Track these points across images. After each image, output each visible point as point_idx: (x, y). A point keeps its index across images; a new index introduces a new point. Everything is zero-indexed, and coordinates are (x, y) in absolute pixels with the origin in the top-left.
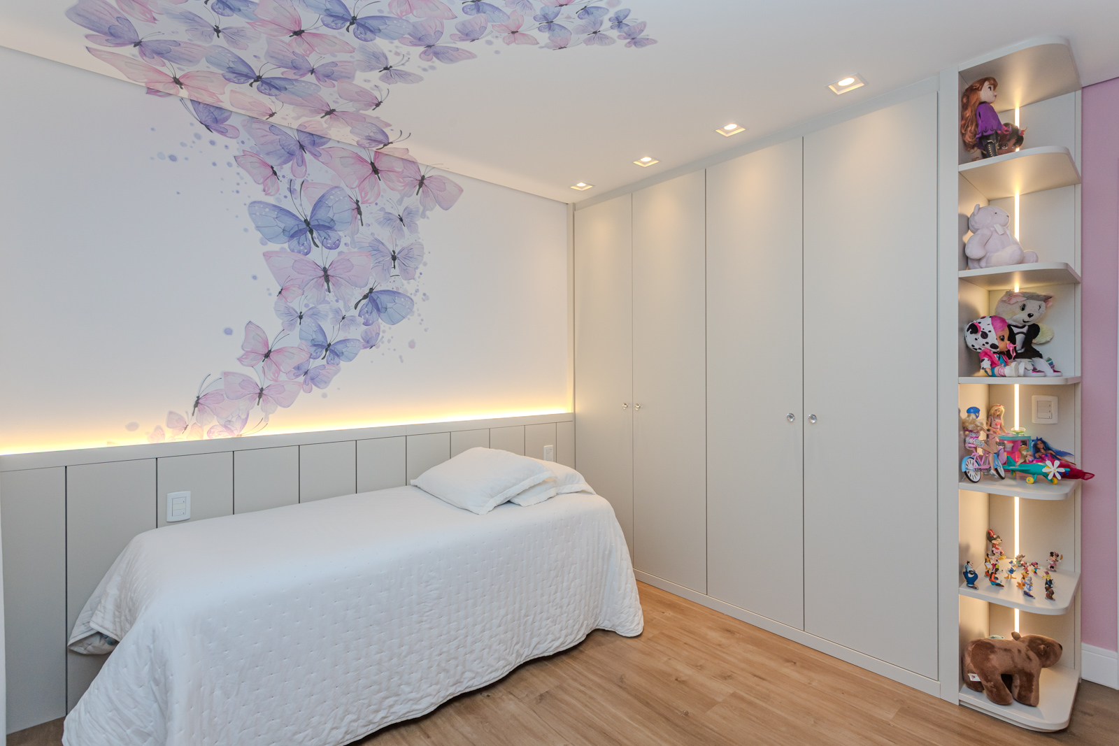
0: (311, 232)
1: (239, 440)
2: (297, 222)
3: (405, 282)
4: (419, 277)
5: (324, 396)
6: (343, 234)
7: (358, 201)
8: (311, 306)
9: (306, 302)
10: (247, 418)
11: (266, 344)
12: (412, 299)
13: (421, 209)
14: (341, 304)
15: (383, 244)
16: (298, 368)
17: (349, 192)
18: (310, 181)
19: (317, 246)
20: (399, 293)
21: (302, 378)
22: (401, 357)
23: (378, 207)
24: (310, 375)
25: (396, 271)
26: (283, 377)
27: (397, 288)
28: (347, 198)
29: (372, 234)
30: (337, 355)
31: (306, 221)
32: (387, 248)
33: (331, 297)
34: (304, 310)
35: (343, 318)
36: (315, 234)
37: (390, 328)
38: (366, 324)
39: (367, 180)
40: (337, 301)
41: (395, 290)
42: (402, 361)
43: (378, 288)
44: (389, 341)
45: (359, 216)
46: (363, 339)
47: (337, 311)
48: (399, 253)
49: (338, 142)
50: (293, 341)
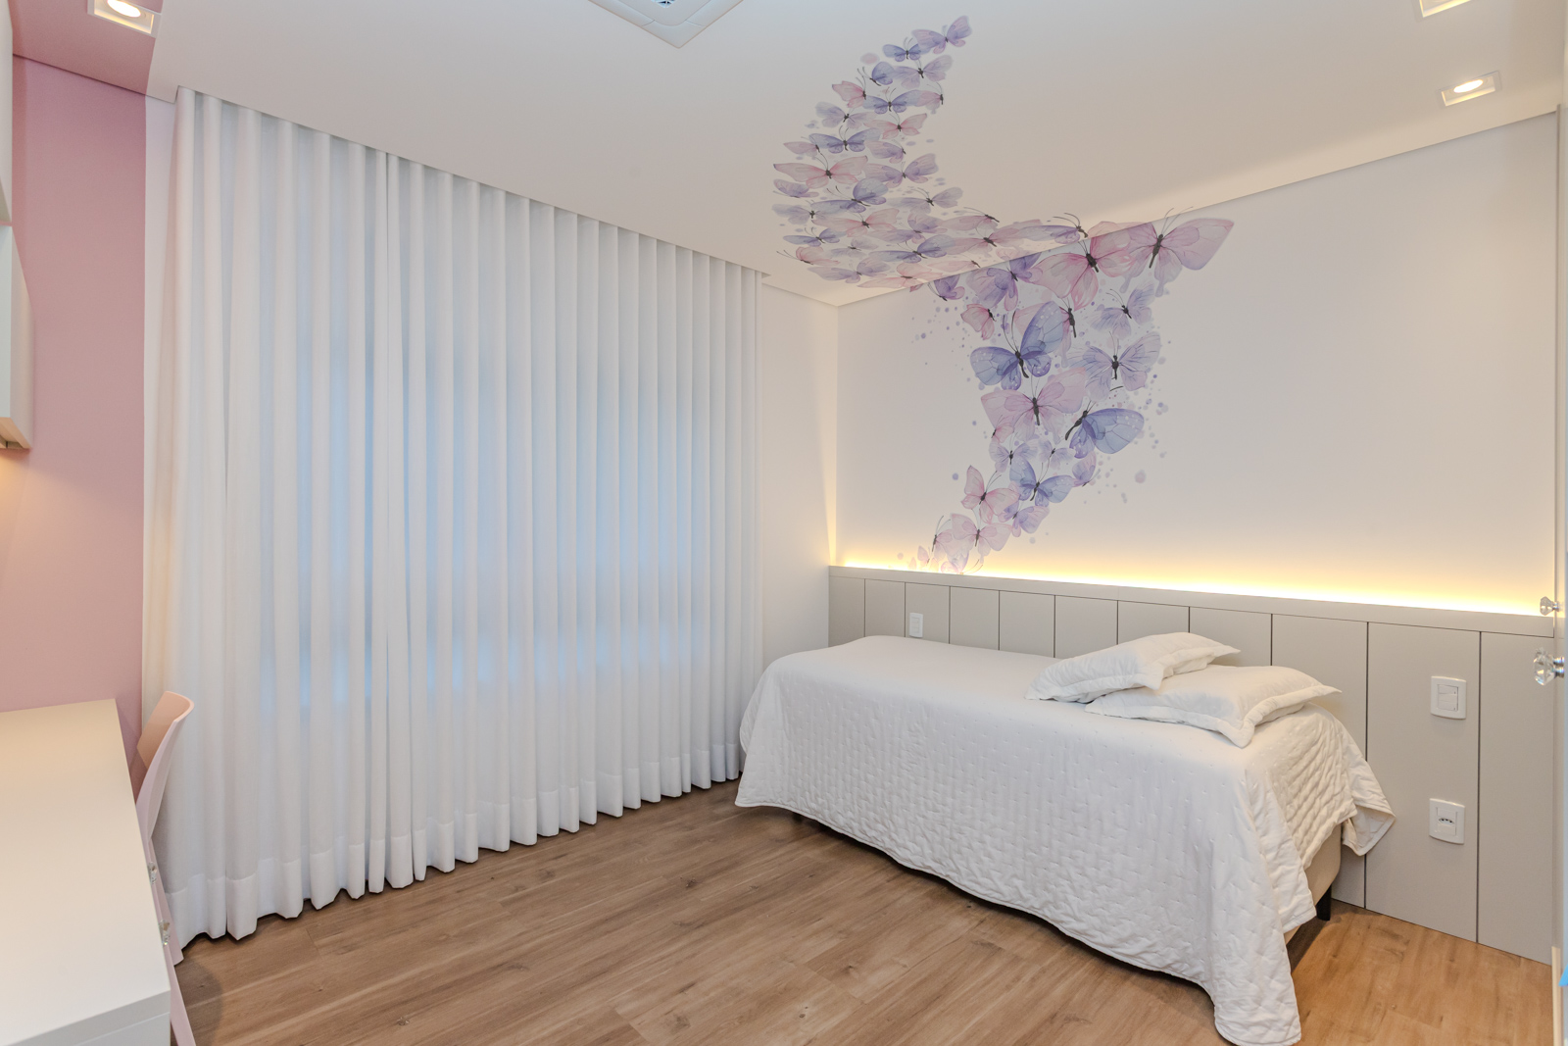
0: (1022, 364)
1: (961, 577)
2: (1009, 357)
3: (1131, 394)
4: (1152, 382)
5: (1032, 541)
6: (1054, 356)
7: (1070, 310)
8: (1021, 443)
9: (1016, 439)
10: (967, 558)
11: (982, 487)
12: (1140, 415)
13: (1157, 283)
14: (1050, 437)
15: (1100, 351)
16: (1008, 510)
17: (1060, 303)
18: (1021, 308)
19: (1027, 377)
20: (1122, 410)
21: (1011, 521)
22: (1123, 495)
23: (1095, 307)
24: (1019, 517)
25: (1119, 381)
26: (995, 520)
27: (1119, 404)
28: (1059, 312)
29: (1087, 343)
30: (1046, 495)
31: (1017, 353)
32: (1106, 355)
33: (1040, 430)
34: (1014, 448)
35: (1053, 452)
36: (1025, 365)
37: (1109, 458)
38: (1077, 456)
39: (1082, 279)
40: (1046, 433)
41: (1116, 407)
42: (1125, 501)
43: (1095, 409)
44: (1108, 475)
45: (1071, 327)
46: (1075, 475)
47: (1047, 445)
48: (1123, 356)
49: (1049, 251)
50: (1003, 482)
